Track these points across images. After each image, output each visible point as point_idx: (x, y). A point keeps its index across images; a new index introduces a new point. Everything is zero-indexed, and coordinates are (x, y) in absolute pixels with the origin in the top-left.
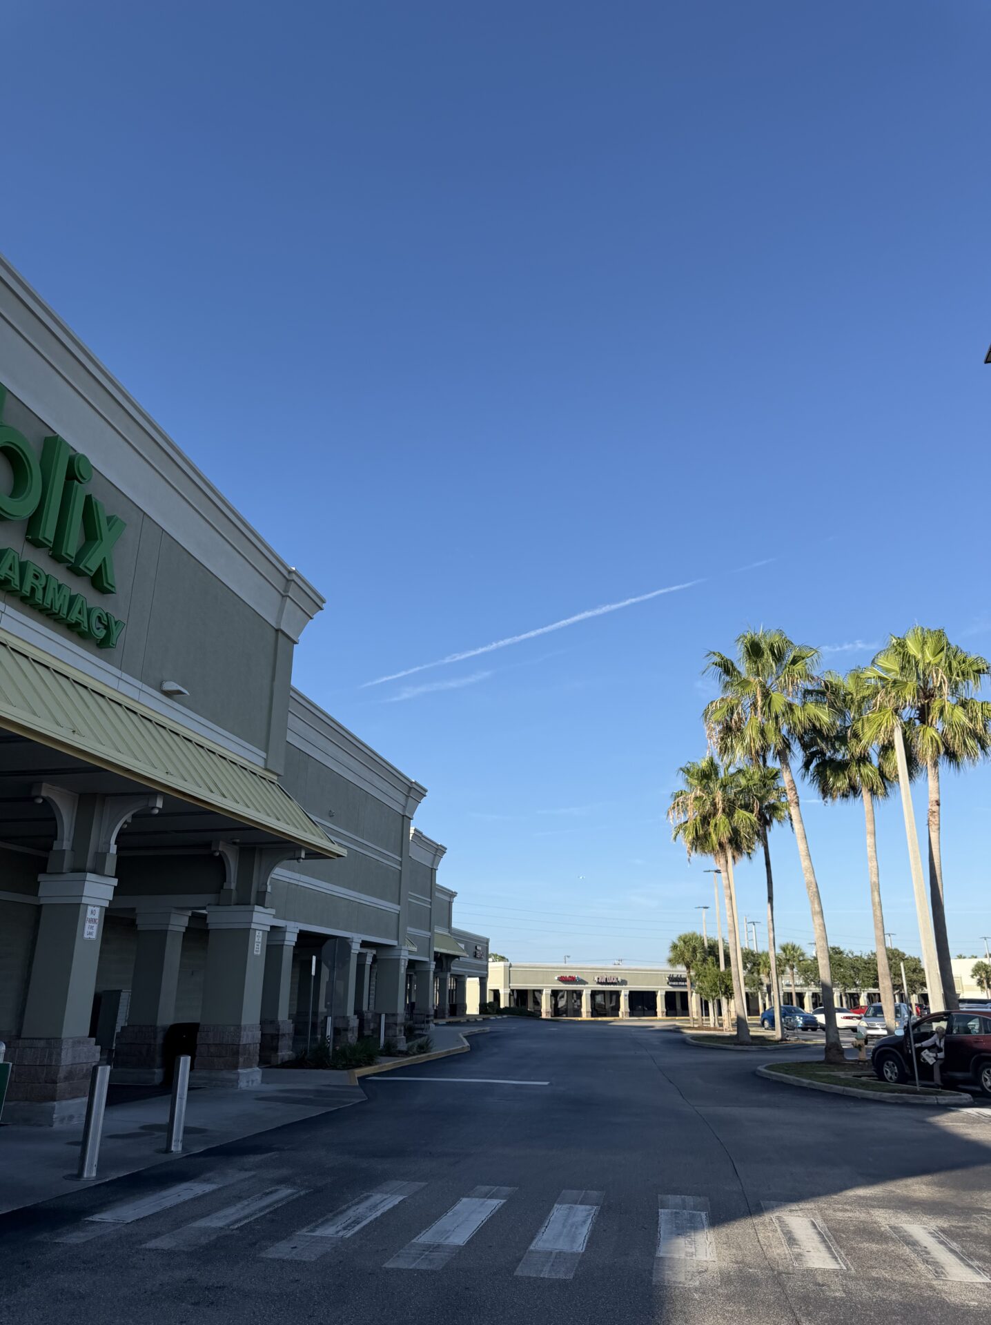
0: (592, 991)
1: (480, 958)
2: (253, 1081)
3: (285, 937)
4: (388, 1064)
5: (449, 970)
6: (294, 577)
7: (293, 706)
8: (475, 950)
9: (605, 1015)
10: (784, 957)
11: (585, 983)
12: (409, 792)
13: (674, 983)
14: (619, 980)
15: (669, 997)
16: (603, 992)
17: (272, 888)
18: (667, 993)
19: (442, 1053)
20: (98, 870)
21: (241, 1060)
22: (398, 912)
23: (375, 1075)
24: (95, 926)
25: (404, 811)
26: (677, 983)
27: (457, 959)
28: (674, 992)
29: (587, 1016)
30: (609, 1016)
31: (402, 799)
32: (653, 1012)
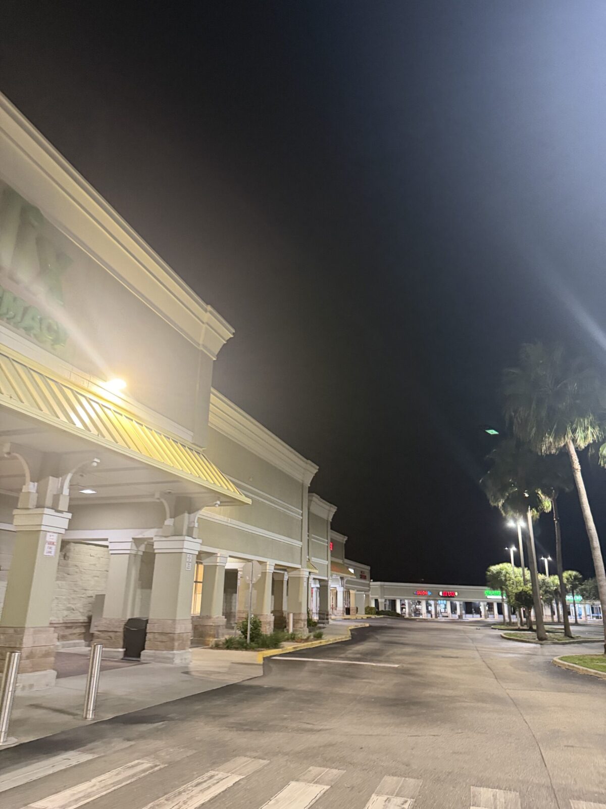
1: (365, 579)
2: (185, 659)
4: (289, 647)
8: (361, 574)
12: (306, 467)
17: (198, 526)
19: (330, 641)
20: (55, 507)
21: (176, 644)
22: (301, 546)
23: (281, 655)
24: (54, 547)
25: (303, 480)
31: (301, 471)
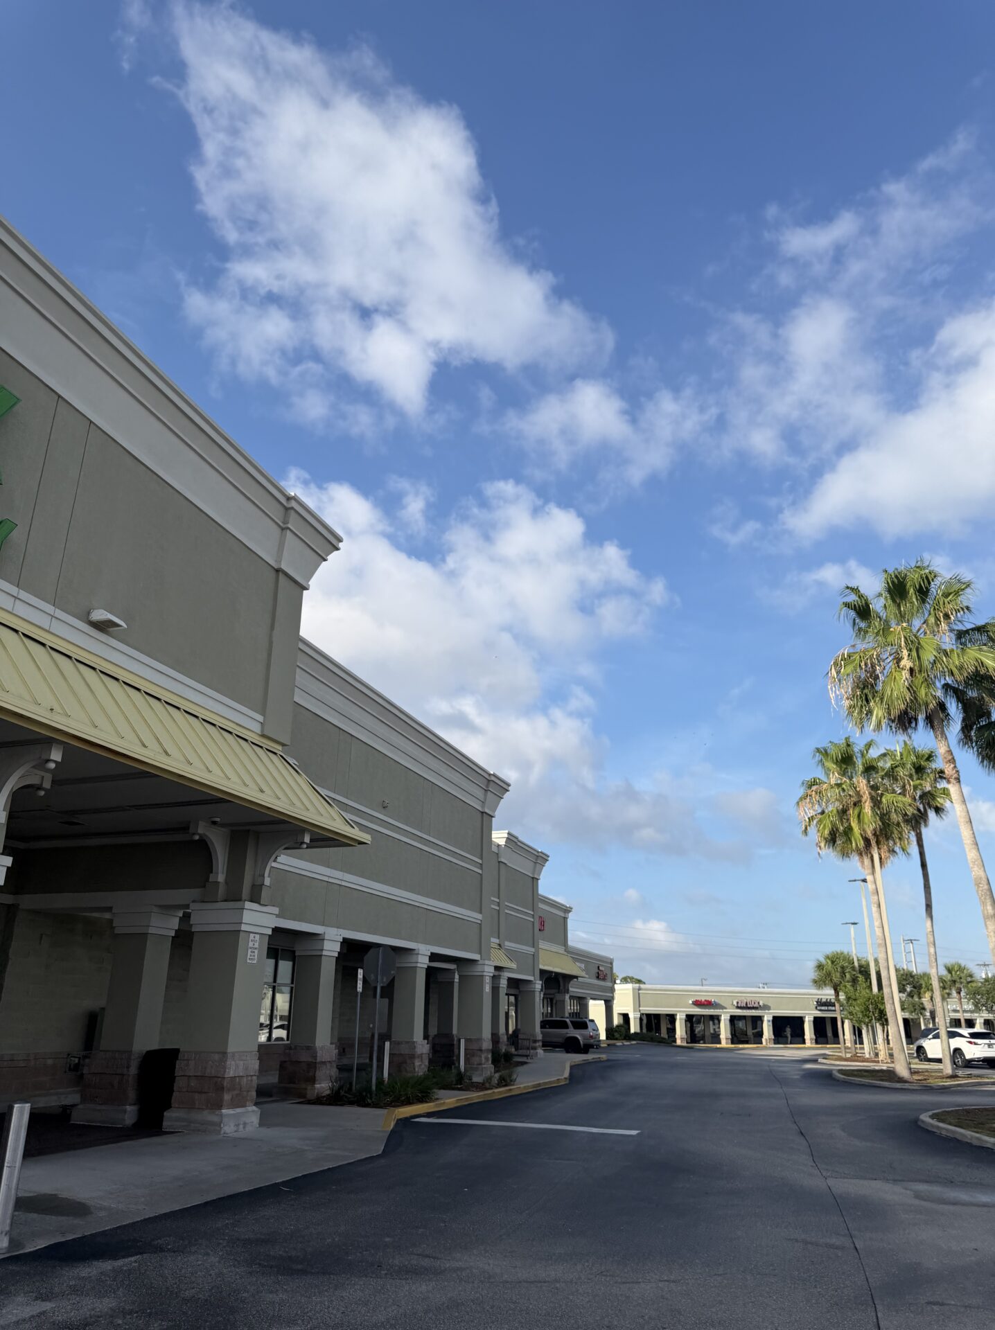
0: (731, 1016)
1: (604, 979)
2: (245, 1124)
3: (323, 946)
4: (450, 1099)
5: (568, 991)
6: (293, 504)
7: (302, 661)
8: (597, 971)
9: (747, 1042)
10: (949, 977)
11: (723, 1008)
12: (487, 786)
13: (823, 1008)
14: (761, 1004)
15: (819, 1023)
16: (744, 1017)
17: (270, 879)
18: (815, 1018)
19: (528, 1086)
21: (227, 1097)
22: (479, 922)
23: (429, 1115)
25: (483, 807)
26: (826, 1008)
27: (576, 980)
28: (824, 1018)
29: (727, 1043)
30: (751, 1044)
31: (479, 793)
32: (801, 1039)
